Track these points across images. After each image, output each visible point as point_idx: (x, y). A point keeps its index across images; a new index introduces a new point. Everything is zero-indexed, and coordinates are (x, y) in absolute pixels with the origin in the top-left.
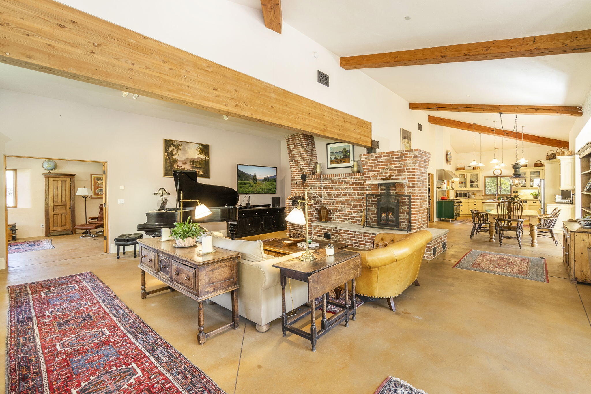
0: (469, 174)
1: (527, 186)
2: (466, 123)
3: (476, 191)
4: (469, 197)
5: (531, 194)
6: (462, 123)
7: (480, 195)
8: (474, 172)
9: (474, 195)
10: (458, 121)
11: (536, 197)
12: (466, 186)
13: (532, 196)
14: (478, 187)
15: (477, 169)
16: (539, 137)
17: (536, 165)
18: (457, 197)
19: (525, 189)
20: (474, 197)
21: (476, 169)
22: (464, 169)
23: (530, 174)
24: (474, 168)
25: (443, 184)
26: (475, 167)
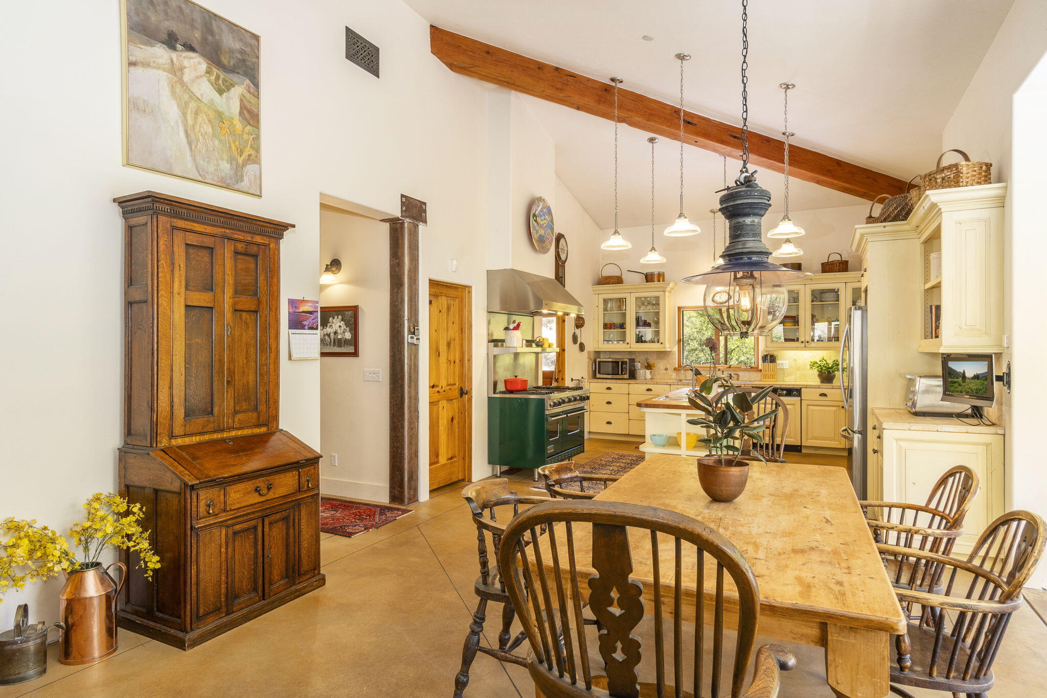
0: (634, 296)
1: (801, 339)
2: (589, 80)
3: (655, 356)
4: (633, 376)
5: (813, 365)
6: (573, 76)
7: (666, 369)
8: (650, 291)
9: (649, 367)
10: (557, 69)
11: (827, 375)
12: (623, 339)
13: (815, 372)
14: (658, 342)
15: (656, 279)
16: (839, 163)
17: (827, 267)
18: (598, 375)
19: (797, 348)
20: (649, 376)
21: (652, 281)
22: (618, 280)
23: (809, 297)
24: (649, 278)
25: (511, 327)
26: (652, 274)
